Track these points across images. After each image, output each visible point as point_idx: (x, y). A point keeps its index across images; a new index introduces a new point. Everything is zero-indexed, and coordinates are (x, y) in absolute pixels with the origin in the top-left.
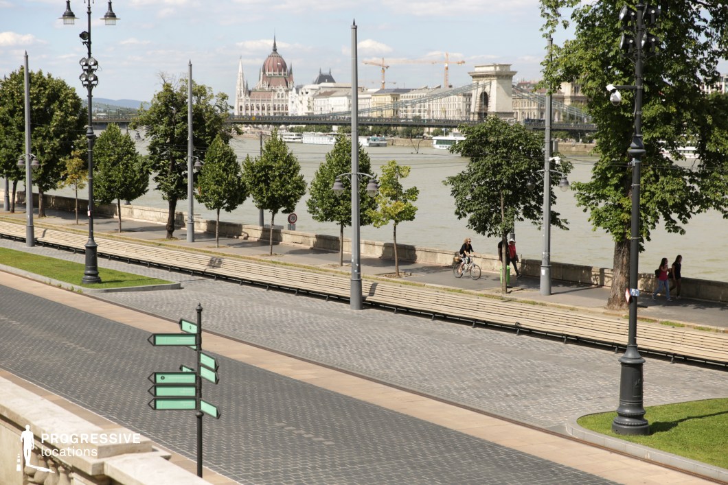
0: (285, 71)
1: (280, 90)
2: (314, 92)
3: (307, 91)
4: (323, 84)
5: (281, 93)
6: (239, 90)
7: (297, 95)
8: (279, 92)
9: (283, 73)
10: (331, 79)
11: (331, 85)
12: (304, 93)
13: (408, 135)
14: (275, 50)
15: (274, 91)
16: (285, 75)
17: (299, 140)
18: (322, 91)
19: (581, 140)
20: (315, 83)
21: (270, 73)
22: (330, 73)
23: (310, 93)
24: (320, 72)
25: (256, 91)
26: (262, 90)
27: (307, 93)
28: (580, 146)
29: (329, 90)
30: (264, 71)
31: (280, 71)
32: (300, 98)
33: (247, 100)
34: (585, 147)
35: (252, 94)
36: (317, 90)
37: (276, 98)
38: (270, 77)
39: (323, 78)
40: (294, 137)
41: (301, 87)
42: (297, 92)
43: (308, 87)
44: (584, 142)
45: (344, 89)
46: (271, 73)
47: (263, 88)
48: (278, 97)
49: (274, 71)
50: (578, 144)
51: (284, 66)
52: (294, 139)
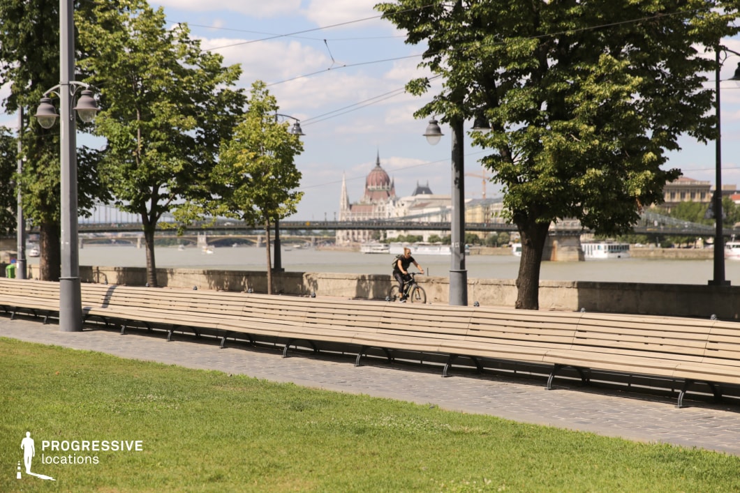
0: (388, 184)
1: (382, 203)
2: (410, 204)
3: (403, 203)
4: (419, 196)
5: (381, 206)
6: (342, 204)
7: (394, 207)
8: (379, 205)
9: (386, 186)
10: (428, 191)
11: (427, 196)
12: (400, 205)
13: (494, 244)
14: (378, 164)
15: (375, 204)
16: (388, 188)
17: (387, 251)
18: (418, 203)
19: (659, 245)
20: (413, 195)
21: (373, 187)
22: (428, 185)
23: (407, 205)
24: (418, 184)
25: (356, 204)
26: (364, 204)
27: (403, 205)
28: (659, 251)
29: (424, 202)
30: (367, 185)
31: (383, 184)
32: (396, 210)
33: (348, 214)
34: (663, 251)
35: (353, 207)
36: (413, 202)
37: (377, 211)
38: (373, 191)
39: (420, 190)
40: (382, 247)
41: (398, 199)
42: (394, 205)
43: (403, 199)
44: (662, 247)
45: (438, 201)
46: (375, 187)
47: (364, 202)
48: (379, 210)
49: (377, 185)
50: (657, 249)
51: (387, 180)
52: (382, 250)
